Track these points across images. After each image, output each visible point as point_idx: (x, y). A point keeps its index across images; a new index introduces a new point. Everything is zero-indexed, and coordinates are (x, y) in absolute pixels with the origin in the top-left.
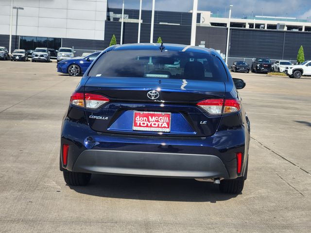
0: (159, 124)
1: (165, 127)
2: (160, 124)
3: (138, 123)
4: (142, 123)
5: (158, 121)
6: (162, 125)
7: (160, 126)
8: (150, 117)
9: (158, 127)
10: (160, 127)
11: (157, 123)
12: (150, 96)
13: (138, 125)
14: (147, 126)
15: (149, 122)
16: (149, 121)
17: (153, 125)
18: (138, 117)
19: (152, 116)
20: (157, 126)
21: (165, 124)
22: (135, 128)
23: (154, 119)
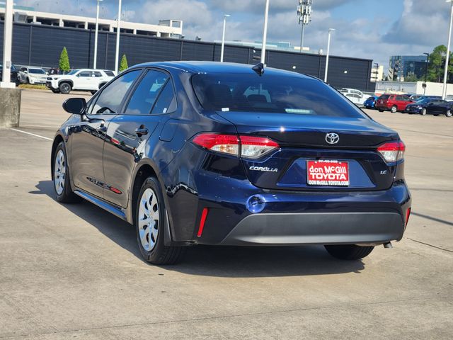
0: (336, 176)
1: (343, 180)
2: (338, 175)
3: (313, 174)
4: (317, 175)
5: (334, 172)
6: (339, 177)
7: (338, 178)
8: (325, 167)
9: (336, 179)
10: (339, 180)
11: (334, 175)
12: (329, 140)
13: (313, 177)
14: (323, 179)
15: (325, 174)
16: (324, 172)
17: (329, 178)
18: (312, 167)
19: (328, 165)
20: (334, 178)
21: (343, 175)
22: (311, 182)
23: (330, 169)
